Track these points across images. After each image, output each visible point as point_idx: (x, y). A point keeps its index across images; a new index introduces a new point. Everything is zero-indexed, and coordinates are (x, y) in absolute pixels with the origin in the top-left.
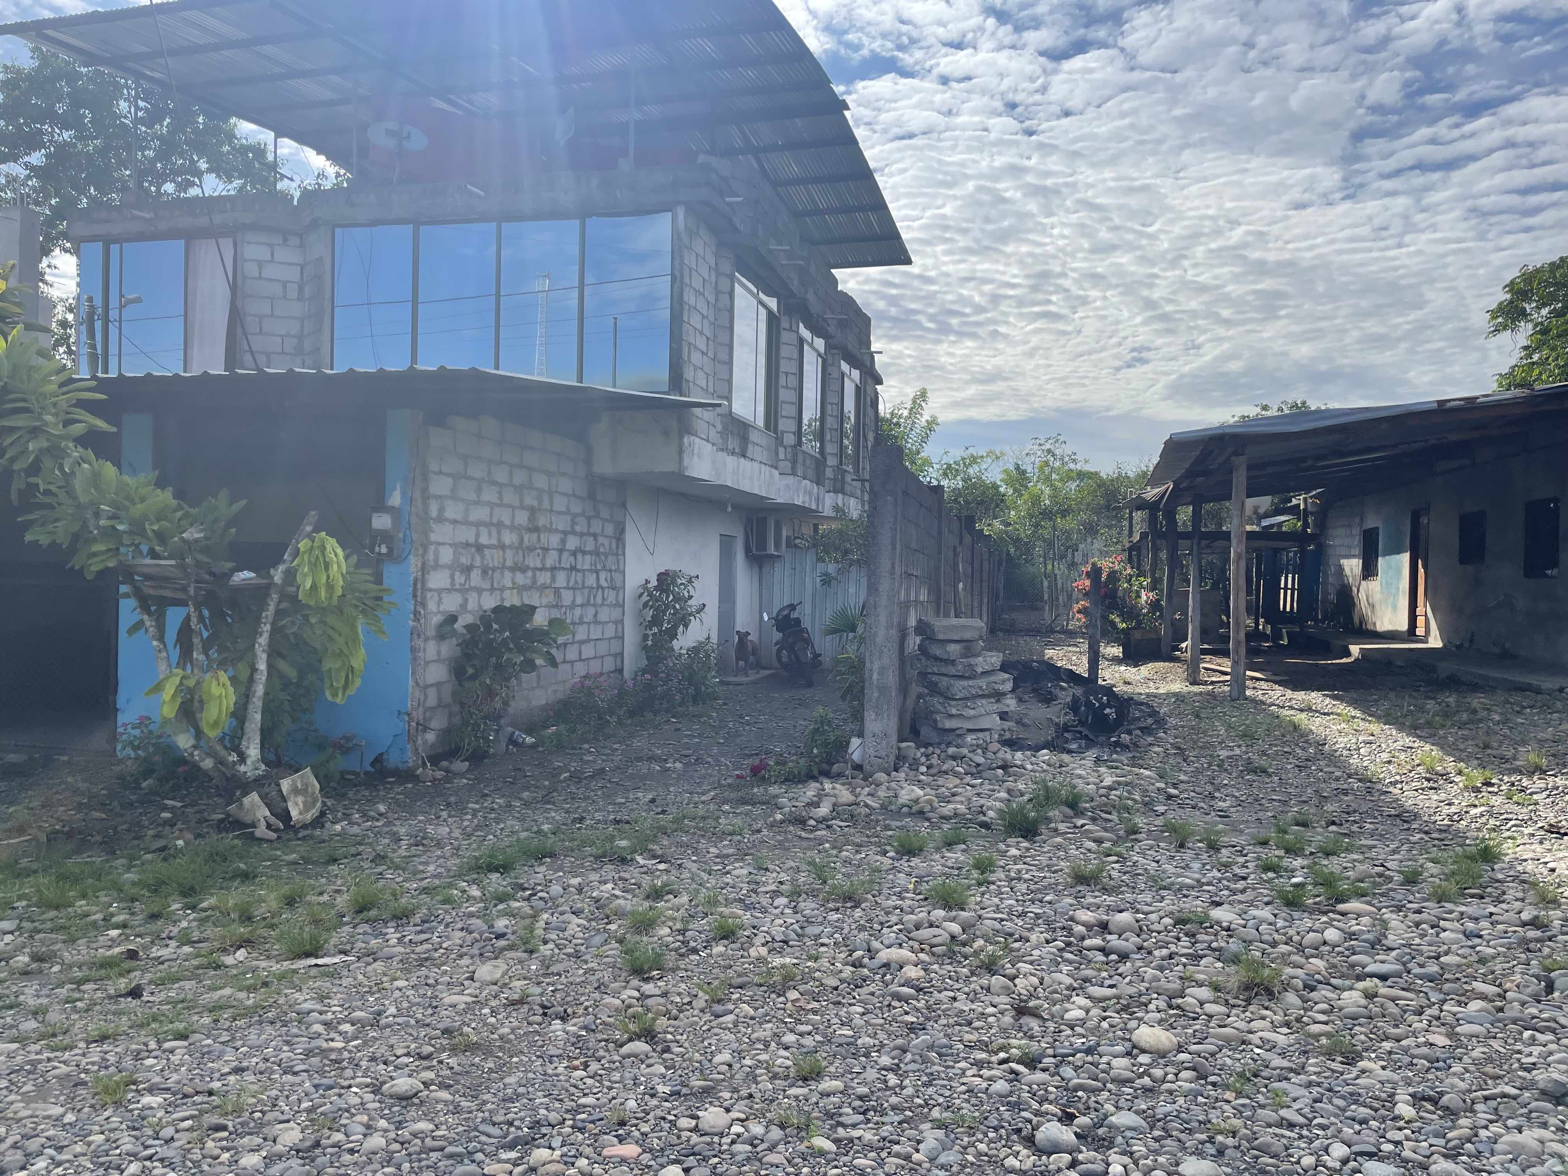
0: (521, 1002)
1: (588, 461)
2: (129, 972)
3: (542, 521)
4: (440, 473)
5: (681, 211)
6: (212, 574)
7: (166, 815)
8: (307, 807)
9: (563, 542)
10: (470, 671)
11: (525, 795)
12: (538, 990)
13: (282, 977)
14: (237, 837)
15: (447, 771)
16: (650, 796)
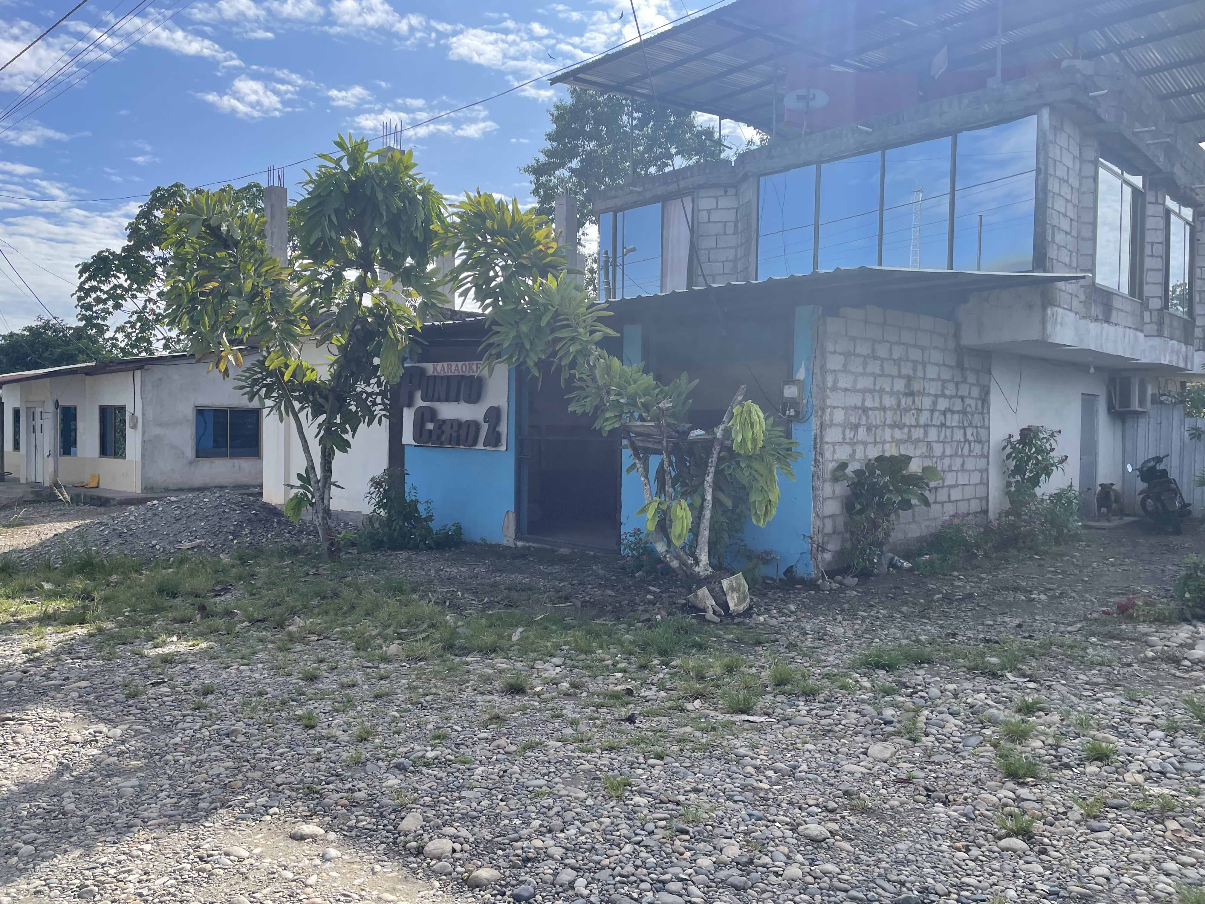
0: (908, 781)
1: (957, 336)
2: (627, 704)
3: (916, 386)
4: (835, 352)
5: (1046, 113)
6: (677, 432)
7: (650, 597)
8: (741, 601)
9: (935, 403)
10: (858, 507)
11: (904, 609)
12: (922, 775)
13: (725, 725)
14: (693, 618)
15: (841, 583)
16: (1017, 621)
